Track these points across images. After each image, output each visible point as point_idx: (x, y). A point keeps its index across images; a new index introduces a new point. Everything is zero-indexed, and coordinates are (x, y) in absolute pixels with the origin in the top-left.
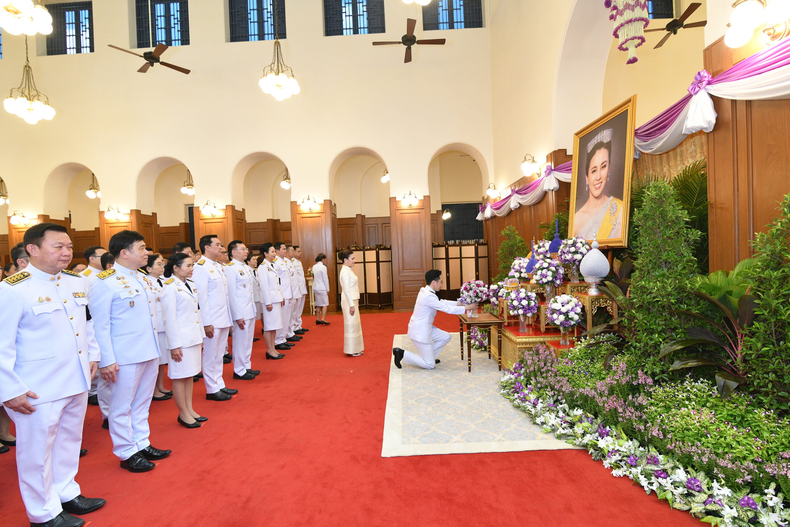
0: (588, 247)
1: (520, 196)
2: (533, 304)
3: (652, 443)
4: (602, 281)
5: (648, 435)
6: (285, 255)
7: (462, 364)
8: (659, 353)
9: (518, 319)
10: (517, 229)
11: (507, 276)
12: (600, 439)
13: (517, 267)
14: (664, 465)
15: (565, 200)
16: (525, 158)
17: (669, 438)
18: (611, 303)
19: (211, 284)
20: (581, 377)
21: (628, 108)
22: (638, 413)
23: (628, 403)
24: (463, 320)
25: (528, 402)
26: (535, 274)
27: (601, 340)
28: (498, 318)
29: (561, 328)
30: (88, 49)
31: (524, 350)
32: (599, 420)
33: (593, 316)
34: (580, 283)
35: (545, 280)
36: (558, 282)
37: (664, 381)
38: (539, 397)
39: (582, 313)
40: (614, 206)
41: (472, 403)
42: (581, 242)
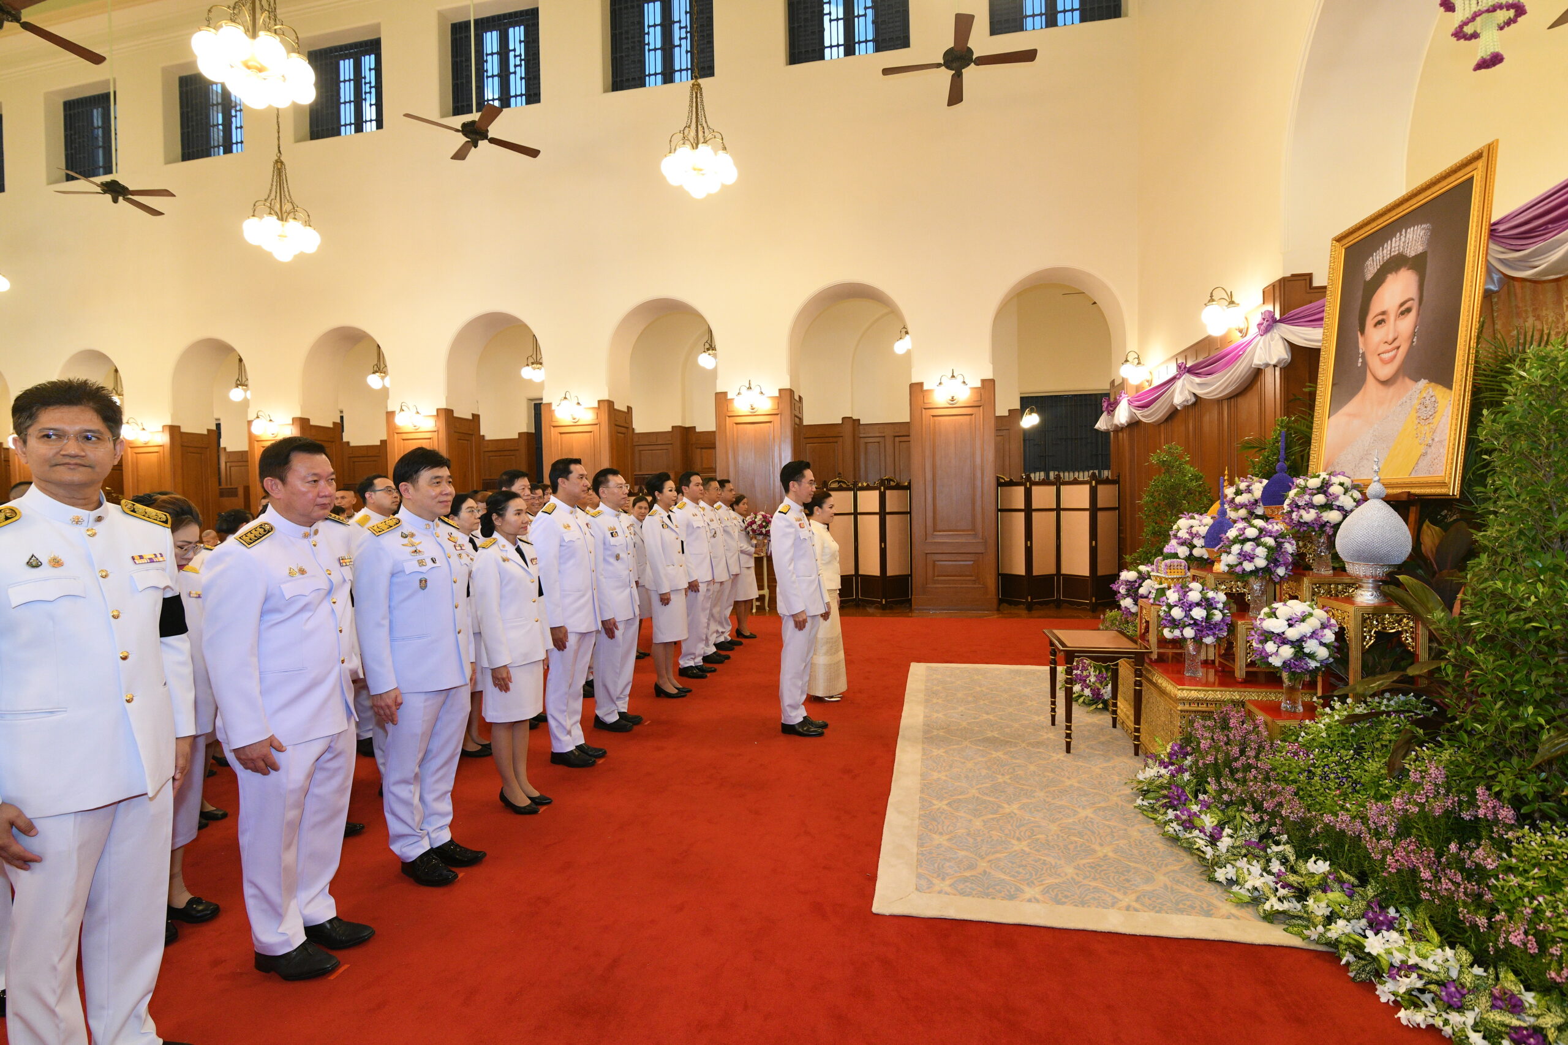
0: (1357, 495)
1: (1197, 380)
2: (1218, 616)
3: (1506, 961)
4: (1390, 575)
5: (1497, 940)
6: (701, 496)
7: (1051, 736)
8: (1535, 751)
9: (1182, 647)
10: (1187, 450)
11: (1160, 552)
12: (1369, 933)
13: (1184, 534)
14: (1537, 1016)
15: (1306, 387)
16: (1211, 296)
17: (1552, 955)
18: (1411, 624)
19: (566, 551)
20: (1330, 789)
21: (1475, 173)
22: (1472, 887)
23: (1447, 859)
24: (1057, 643)
25: (1197, 831)
26: (1225, 552)
27: (1383, 708)
28: (1135, 642)
29: (1285, 675)
30: (374, 123)
31: (1193, 715)
32: (1370, 892)
33: (1365, 652)
34: (1334, 575)
35: (1248, 566)
36: (1281, 571)
37: (1545, 817)
38: (1225, 823)
39: (1336, 644)
40: (1428, 402)
41: (1071, 821)
42: (1341, 484)
